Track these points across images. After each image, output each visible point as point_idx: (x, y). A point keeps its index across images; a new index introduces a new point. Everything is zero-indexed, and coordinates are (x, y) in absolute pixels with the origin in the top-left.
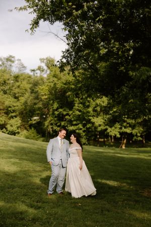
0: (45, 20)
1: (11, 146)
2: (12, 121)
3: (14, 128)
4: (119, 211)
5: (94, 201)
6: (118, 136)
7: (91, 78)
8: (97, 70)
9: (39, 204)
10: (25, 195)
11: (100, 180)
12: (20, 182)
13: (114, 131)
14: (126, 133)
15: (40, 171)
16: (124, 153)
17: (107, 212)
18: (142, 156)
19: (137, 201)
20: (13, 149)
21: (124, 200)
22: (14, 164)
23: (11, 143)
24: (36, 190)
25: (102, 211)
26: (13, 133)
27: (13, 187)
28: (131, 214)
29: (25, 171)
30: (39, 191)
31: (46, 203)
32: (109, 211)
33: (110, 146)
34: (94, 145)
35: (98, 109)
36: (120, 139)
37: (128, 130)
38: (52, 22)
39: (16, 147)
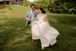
6: (71, 11)
13: (70, 10)
37: (74, 10)
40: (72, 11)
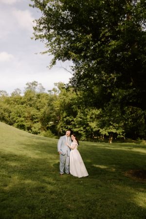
0: (59, 59)
1: (35, 142)
2: (35, 125)
3: (37, 130)
4: (108, 187)
5: (91, 180)
6: (107, 134)
7: (89, 96)
8: (92, 91)
9: (55, 182)
10: (45, 175)
11: (94, 165)
12: (41, 167)
13: (104, 132)
14: (113, 132)
15: (55, 159)
16: (111, 146)
17: (100, 187)
18: (123, 149)
19: (120, 180)
20: (36, 144)
21: (111, 179)
22: (37, 154)
23: (34, 140)
24: (52, 172)
25: (97, 186)
26: (36, 133)
27: (37, 170)
28: (116, 189)
29: (44, 159)
30: (54, 173)
31: (59, 181)
32: (101, 186)
33: (101, 141)
34: (91, 141)
35: (94, 116)
36: (108, 137)
37: (114, 131)
38: (64, 61)
39: (38, 143)
40: (109, 133)
